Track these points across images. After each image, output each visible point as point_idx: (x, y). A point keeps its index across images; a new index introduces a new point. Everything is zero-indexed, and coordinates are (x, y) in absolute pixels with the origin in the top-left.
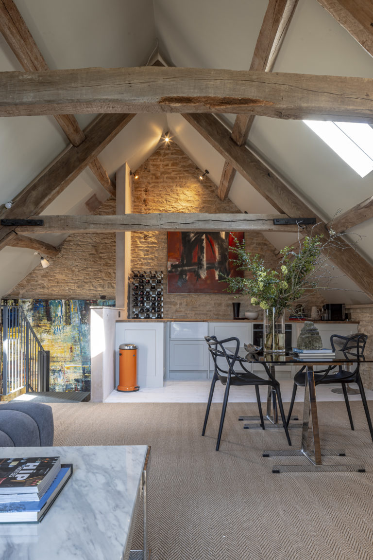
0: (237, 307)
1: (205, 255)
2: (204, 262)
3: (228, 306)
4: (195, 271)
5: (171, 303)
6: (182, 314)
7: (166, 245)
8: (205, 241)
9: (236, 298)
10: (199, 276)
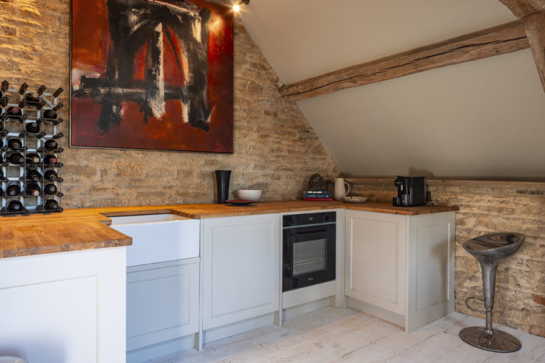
0: (222, 177)
1: (161, 67)
2: (161, 84)
3: (203, 176)
4: (140, 101)
5: (79, 170)
6: (108, 195)
7: (66, 29)
8: (161, 38)
9: (222, 161)
10: (149, 112)
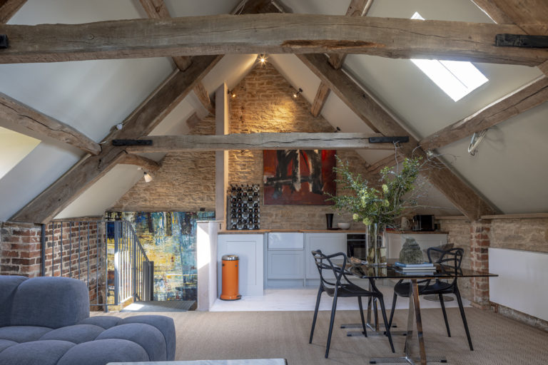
0: (330, 217)
1: (299, 169)
2: (299, 176)
3: (321, 216)
4: (289, 184)
5: (267, 214)
6: (278, 225)
7: (262, 160)
8: (299, 156)
9: (330, 209)
10: (294, 189)
